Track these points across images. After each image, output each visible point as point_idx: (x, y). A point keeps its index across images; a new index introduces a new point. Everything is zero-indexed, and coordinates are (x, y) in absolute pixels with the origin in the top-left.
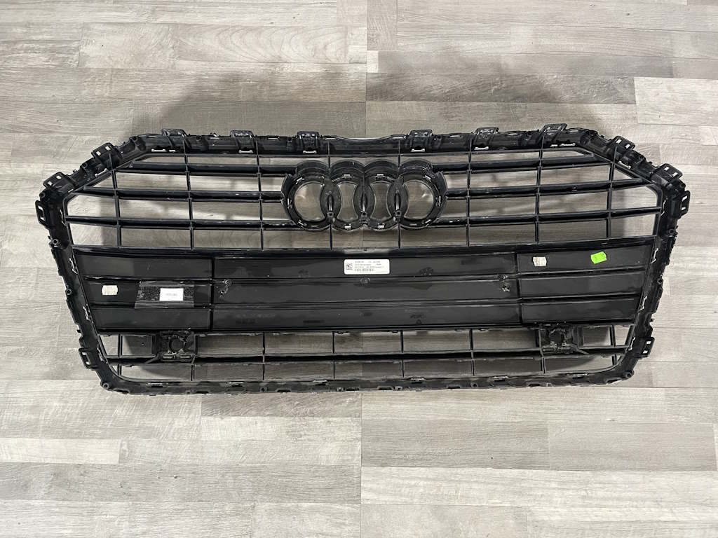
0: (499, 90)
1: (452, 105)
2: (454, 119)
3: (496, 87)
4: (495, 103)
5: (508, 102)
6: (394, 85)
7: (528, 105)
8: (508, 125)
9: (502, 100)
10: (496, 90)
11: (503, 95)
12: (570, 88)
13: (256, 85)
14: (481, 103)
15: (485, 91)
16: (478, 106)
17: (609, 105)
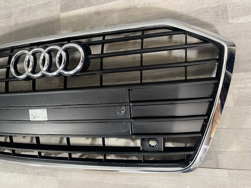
2: (101, 14)
13: (17, 17)
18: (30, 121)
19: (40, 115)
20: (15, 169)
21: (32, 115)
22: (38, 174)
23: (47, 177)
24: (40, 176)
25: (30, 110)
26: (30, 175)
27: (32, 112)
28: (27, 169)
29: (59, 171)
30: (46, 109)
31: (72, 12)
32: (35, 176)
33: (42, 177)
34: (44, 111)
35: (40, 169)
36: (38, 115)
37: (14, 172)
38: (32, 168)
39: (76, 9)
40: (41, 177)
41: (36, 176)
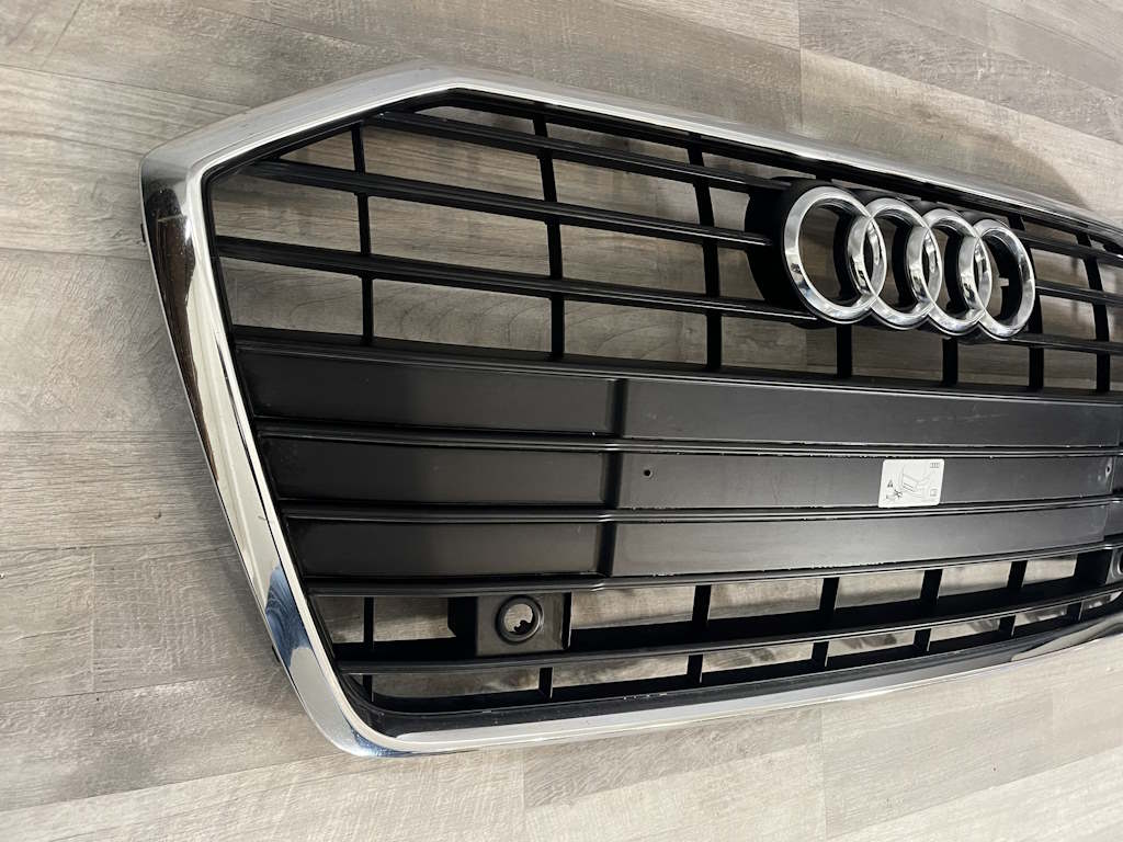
18: (876, 508)
19: (918, 482)
20: (626, 766)
21: (890, 485)
22: (741, 750)
23: (780, 754)
24: (752, 760)
25: (886, 462)
26: (707, 766)
27: (893, 470)
28: (690, 742)
29: (823, 716)
30: (942, 462)
31: (842, 62)
32: (729, 766)
33: (761, 761)
34: (935, 466)
35: (750, 726)
36: (912, 483)
37: (619, 782)
38: (713, 735)
39: (856, 59)
40: (756, 762)
41: (731, 763)
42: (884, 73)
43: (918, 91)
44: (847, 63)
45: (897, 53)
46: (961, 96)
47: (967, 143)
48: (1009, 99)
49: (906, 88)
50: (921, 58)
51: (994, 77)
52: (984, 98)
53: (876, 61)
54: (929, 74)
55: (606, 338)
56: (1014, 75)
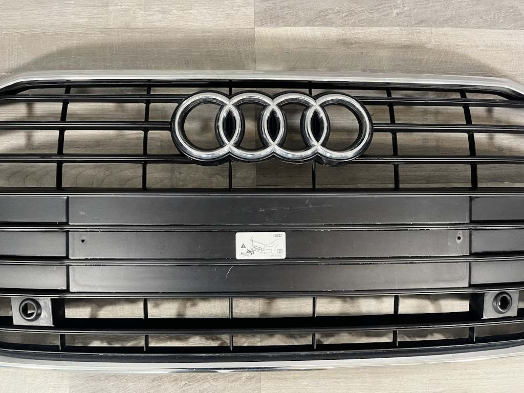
0: (401, 13)
1: (351, 30)
2: (353, 46)
3: (398, 10)
4: (398, 28)
5: (412, 26)
6: (286, 9)
7: (434, 30)
8: (412, 52)
9: (405, 25)
10: (398, 14)
11: (406, 19)
12: (475, 13)
13: (130, 10)
14: (383, 28)
15: (386, 15)
16: (379, 31)
17: (516, 31)
18: (235, 259)
21: (243, 246)
25: (238, 235)
30: (284, 233)
31: (284, 29)
34: (278, 236)
39: (295, 24)
42: (316, 28)
43: (343, 32)
44: (288, 28)
45: (326, 16)
46: (378, 28)
47: (384, 53)
48: (422, 22)
49: (333, 32)
50: (345, 14)
51: (407, 12)
52: (399, 25)
53: (309, 23)
54: (351, 22)
55: (129, 180)
56: (426, 8)
